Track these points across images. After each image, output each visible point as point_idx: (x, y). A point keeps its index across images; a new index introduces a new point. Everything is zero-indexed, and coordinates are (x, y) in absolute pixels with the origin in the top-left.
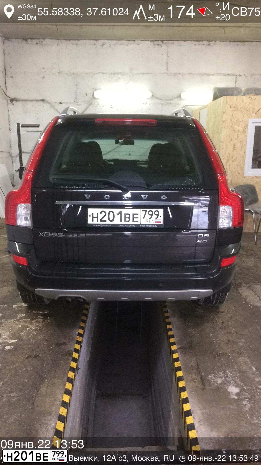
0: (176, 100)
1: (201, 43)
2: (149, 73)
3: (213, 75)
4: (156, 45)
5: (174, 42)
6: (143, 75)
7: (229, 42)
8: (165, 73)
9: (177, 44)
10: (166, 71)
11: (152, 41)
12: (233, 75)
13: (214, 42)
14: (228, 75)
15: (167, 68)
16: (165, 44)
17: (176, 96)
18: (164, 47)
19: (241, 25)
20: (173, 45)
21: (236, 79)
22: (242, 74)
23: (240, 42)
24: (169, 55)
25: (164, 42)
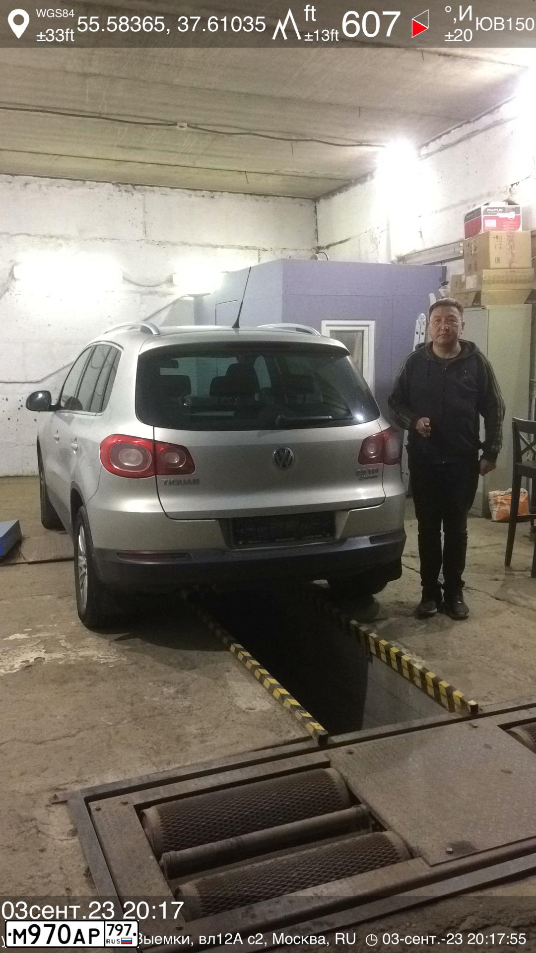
0: (164, 288)
1: (199, 193)
2: (113, 239)
3: (222, 247)
4: (123, 192)
5: (155, 188)
6: (103, 241)
7: (243, 195)
8: (142, 240)
9: (159, 193)
10: (143, 237)
11: (116, 184)
12: (254, 248)
13: (218, 193)
14: (247, 247)
15: (146, 232)
16: (139, 190)
17: (164, 279)
18: (138, 196)
19: (272, 171)
20: (152, 193)
21: (259, 255)
22: (266, 247)
23: (260, 195)
24: (147, 210)
25: (136, 187)
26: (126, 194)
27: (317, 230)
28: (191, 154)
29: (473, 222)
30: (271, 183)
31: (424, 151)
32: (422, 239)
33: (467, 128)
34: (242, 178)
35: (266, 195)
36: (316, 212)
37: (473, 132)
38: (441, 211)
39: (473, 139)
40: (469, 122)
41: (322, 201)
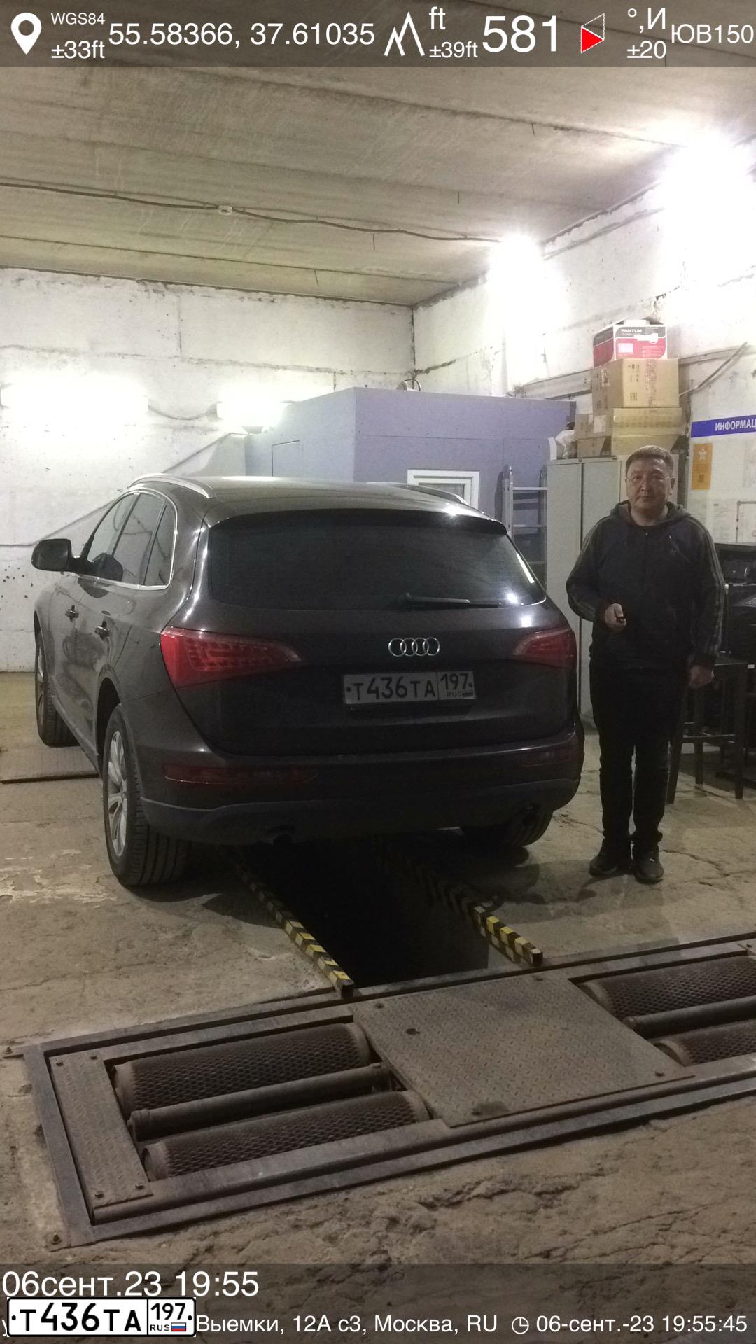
0: (205, 422)
1: (253, 295)
2: (136, 355)
3: (285, 368)
4: (152, 293)
5: (195, 288)
6: (123, 357)
8: (176, 357)
9: (200, 294)
10: (178, 353)
11: (141, 281)
12: (328, 371)
13: (282, 296)
14: (318, 369)
15: (181, 347)
16: (174, 291)
17: (204, 410)
18: (171, 297)
19: (351, 268)
20: (191, 294)
21: (335, 380)
22: (345, 370)
23: (337, 299)
24: (182, 317)
25: (169, 286)
26: (155, 295)
27: (413, 349)
28: (239, 245)
29: (603, 346)
30: (351, 284)
31: (550, 248)
32: (547, 365)
33: (604, 221)
34: (311, 277)
35: (346, 300)
36: (412, 323)
37: (611, 226)
38: (570, 328)
39: (609, 235)
40: (605, 212)
41: (421, 308)
